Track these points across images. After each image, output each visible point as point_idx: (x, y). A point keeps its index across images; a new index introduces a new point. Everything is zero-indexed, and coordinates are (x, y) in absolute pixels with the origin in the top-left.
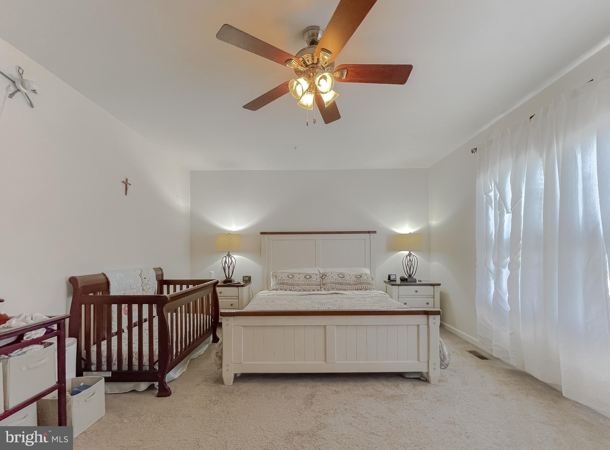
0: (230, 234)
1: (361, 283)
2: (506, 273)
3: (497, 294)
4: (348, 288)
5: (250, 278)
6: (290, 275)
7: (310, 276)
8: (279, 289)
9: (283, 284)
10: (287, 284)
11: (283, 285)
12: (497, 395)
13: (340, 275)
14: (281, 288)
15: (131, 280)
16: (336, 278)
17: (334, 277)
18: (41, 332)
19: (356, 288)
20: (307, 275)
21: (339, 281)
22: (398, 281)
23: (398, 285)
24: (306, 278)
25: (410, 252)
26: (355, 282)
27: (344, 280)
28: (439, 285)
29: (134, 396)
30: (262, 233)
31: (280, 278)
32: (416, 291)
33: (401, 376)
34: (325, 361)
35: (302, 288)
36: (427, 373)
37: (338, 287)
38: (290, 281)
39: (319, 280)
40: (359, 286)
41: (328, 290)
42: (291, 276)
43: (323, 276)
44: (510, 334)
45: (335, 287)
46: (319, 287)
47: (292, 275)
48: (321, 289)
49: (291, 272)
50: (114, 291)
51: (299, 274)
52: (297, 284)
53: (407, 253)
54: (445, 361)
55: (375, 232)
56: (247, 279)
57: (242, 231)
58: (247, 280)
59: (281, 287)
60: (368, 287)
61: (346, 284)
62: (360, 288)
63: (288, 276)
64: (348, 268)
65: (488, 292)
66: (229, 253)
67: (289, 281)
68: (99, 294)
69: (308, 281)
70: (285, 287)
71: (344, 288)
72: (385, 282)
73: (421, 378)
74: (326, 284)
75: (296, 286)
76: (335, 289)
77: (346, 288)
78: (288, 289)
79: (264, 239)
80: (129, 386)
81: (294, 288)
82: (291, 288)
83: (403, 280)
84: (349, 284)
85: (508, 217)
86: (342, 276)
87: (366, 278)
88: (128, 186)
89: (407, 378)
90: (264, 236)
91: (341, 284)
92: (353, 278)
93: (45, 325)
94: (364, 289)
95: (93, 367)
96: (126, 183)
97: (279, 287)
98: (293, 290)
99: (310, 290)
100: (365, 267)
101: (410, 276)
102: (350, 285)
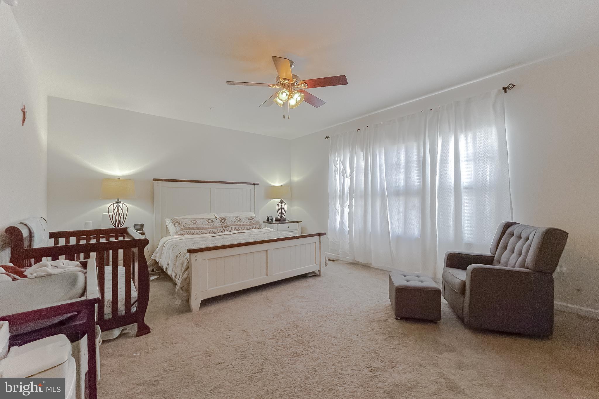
0: (120, 179)
1: (254, 224)
2: (346, 210)
3: (342, 223)
5: (143, 225)
7: (211, 220)
8: (186, 234)
9: (189, 228)
10: (193, 229)
11: (189, 230)
12: (350, 273)
14: (188, 233)
16: (235, 220)
17: (233, 220)
19: (252, 227)
20: (208, 220)
21: (238, 223)
22: (274, 221)
23: (274, 224)
24: (209, 222)
25: (282, 199)
26: (250, 223)
27: (241, 222)
28: (301, 222)
30: (155, 180)
31: (184, 224)
32: (288, 227)
34: (267, 275)
35: (208, 231)
36: (319, 271)
37: (238, 228)
38: (195, 226)
39: (220, 223)
41: (230, 231)
42: (194, 222)
43: (222, 220)
44: (349, 243)
45: (235, 228)
46: (222, 229)
47: (194, 220)
48: (224, 230)
49: (193, 218)
51: (201, 219)
52: (202, 228)
53: (278, 200)
55: (258, 184)
56: (139, 227)
57: (130, 175)
60: (258, 227)
61: (243, 225)
62: (255, 227)
63: (191, 222)
64: (239, 213)
65: (336, 222)
66: (118, 200)
69: (211, 225)
70: (192, 231)
71: (242, 228)
72: (264, 222)
74: (228, 227)
75: (201, 230)
76: (235, 230)
77: (244, 228)
78: (195, 233)
79: (158, 186)
82: (197, 232)
83: (277, 220)
84: (246, 225)
85: (348, 181)
86: (238, 219)
88: (26, 114)
89: (309, 277)
90: (158, 183)
91: (240, 225)
92: (248, 220)
96: (23, 110)
97: (186, 232)
98: (200, 233)
100: (251, 211)
101: (281, 217)
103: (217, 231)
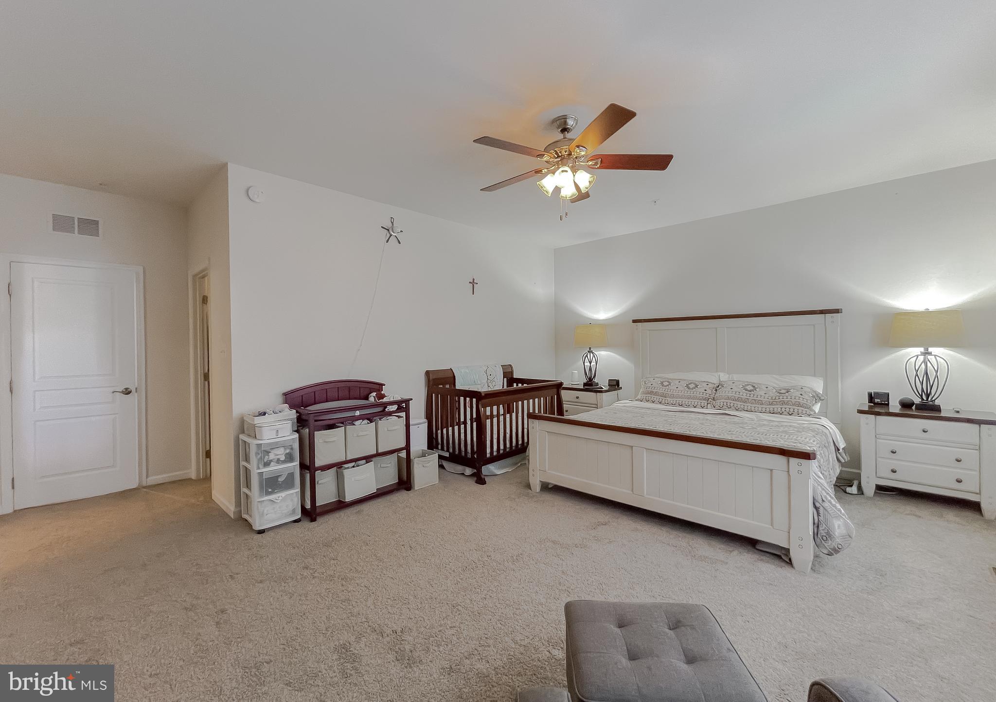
0: (592, 324)
1: (783, 403)
4: (756, 409)
5: (618, 382)
6: (665, 381)
7: (695, 384)
8: (645, 400)
9: (651, 393)
10: (656, 394)
11: (650, 395)
13: (747, 388)
15: (476, 375)
16: (739, 390)
17: (735, 389)
18: (395, 407)
19: (771, 409)
21: (743, 395)
22: (896, 407)
23: (896, 415)
24: (689, 388)
26: (772, 399)
27: (752, 396)
29: (462, 477)
30: (634, 321)
31: (649, 385)
32: (924, 431)
33: (751, 543)
34: (632, 491)
35: (678, 402)
36: (787, 549)
37: (739, 406)
39: (709, 392)
40: (777, 406)
41: (719, 408)
42: (666, 384)
43: (717, 387)
45: (732, 405)
46: (704, 403)
47: (668, 382)
48: (707, 405)
49: (669, 377)
50: (459, 386)
51: (680, 380)
52: (672, 395)
54: (830, 542)
55: (837, 311)
56: (614, 382)
58: (615, 385)
59: (647, 398)
60: (796, 411)
61: (753, 401)
63: (662, 383)
66: (590, 348)
67: (661, 389)
68: (447, 386)
70: (656, 398)
71: (749, 408)
73: (783, 557)
74: (718, 399)
75: (669, 397)
79: (637, 328)
80: (459, 468)
81: (666, 401)
82: (661, 400)
83: (906, 405)
86: (751, 388)
87: (798, 394)
88: (475, 285)
89: (759, 549)
90: (637, 325)
91: (746, 401)
92: (773, 393)
93: (398, 403)
94: (785, 413)
95: (440, 447)
96: (473, 283)
97: (645, 398)
98: (663, 402)
99: (689, 406)
102: (761, 404)
103: (693, 403)
